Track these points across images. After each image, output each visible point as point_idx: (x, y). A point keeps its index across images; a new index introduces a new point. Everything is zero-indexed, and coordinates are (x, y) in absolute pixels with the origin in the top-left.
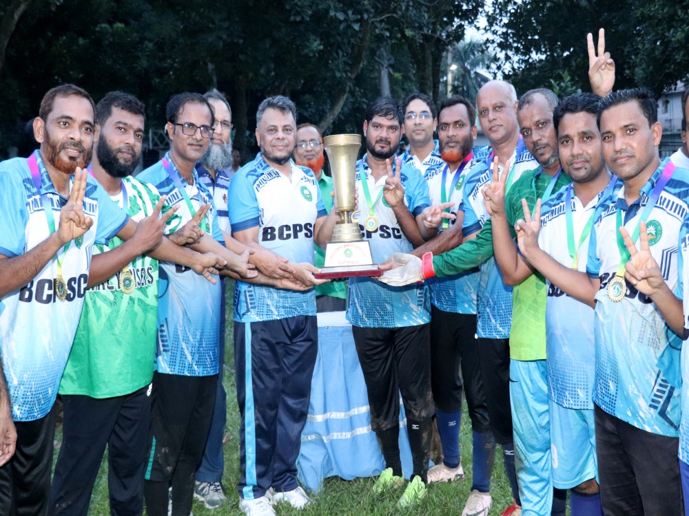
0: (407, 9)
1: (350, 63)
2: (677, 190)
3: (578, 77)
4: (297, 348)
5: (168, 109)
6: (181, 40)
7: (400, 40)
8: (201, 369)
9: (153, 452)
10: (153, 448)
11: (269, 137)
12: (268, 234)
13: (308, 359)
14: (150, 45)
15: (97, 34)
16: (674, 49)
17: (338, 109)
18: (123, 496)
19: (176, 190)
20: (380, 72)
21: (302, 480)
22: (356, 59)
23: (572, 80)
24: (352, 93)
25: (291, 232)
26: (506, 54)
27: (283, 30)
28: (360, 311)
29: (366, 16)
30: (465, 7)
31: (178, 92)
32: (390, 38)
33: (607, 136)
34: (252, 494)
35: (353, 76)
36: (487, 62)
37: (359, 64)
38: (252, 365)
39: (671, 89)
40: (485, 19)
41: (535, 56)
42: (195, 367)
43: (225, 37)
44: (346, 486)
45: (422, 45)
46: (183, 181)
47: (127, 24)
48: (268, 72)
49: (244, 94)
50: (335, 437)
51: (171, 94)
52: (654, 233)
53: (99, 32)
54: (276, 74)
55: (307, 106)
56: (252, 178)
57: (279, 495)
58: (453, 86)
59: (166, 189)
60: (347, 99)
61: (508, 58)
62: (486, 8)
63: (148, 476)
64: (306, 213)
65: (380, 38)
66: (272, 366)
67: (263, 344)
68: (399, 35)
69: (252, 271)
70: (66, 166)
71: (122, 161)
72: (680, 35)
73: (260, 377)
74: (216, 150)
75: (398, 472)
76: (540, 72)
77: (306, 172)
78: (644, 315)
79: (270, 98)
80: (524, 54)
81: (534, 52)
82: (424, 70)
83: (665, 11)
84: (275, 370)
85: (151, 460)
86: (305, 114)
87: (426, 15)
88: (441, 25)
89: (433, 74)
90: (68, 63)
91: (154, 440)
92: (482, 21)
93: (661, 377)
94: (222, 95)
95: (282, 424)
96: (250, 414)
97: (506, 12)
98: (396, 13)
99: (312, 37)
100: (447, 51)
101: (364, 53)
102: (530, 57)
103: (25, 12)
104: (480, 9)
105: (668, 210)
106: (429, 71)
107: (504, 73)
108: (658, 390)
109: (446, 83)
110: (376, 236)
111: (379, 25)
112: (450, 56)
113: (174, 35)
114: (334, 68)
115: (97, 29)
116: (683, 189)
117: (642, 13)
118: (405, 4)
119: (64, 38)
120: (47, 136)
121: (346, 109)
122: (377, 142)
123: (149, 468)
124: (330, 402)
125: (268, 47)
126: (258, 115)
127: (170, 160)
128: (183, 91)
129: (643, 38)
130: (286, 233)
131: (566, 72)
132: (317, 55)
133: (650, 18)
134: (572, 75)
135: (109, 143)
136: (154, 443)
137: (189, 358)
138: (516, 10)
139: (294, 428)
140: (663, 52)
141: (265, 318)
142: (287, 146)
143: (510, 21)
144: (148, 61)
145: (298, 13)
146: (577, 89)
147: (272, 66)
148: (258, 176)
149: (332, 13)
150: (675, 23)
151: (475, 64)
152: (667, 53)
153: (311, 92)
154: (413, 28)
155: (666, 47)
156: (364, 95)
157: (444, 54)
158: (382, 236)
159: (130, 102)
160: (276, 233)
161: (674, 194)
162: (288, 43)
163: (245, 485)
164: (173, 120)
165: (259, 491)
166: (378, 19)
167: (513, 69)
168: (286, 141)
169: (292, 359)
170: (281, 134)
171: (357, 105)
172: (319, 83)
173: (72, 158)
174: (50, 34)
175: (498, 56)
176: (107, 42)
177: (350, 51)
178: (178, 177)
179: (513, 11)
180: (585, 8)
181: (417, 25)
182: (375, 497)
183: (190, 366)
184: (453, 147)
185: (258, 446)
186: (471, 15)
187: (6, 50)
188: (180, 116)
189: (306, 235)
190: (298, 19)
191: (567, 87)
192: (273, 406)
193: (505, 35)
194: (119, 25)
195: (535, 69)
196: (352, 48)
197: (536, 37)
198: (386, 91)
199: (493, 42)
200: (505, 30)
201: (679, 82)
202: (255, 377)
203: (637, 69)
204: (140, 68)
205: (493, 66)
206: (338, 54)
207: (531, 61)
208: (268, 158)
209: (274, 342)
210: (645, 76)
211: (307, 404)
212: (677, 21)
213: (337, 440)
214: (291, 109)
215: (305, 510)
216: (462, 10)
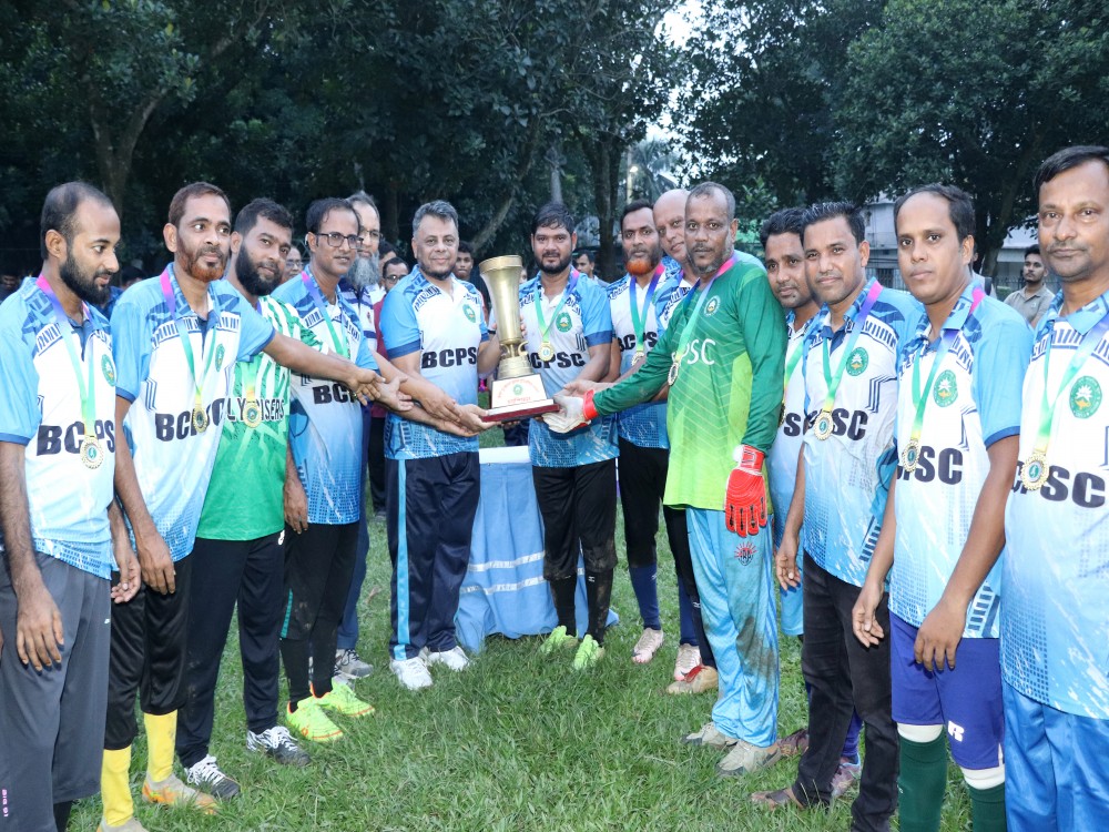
0: (581, 103)
1: (517, 163)
2: (883, 314)
3: (774, 183)
4: (457, 489)
5: (309, 216)
6: (324, 138)
7: (574, 138)
8: (344, 517)
9: (289, 607)
10: (290, 602)
11: (428, 249)
12: (428, 360)
13: (470, 501)
14: (290, 143)
15: (231, 133)
16: (875, 156)
17: (502, 216)
18: (258, 657)
19: (316, 309)
20: (550, 173)
21: (461, 639)
22: (523, 159)
23: (766, 186)
24: (519, 198)
25: (454, 358)
26: (693, 156)
27: (440, 125)
28: (539, 448)
29: (534, 111)
30: (646, 103)
31: (321, 196)
32: (563, 135)
33: (812, 254)
34: (404, 654)
35: (520, 179)
36: (671, 164)
37: (527, 164)
38: (407, 509)
39: (873, 200)
40: (670, 116)
41: (725, 159)
42: (338, 514)
43: (374, 134)
44: (511, 645)
45: (598, 145)
46: (324, 300)
47: (264, 120)
48: (422, 175)
49: (395, 198)
50: (498, 589)
51: (313, 199)
52: (860, 361)
53: (233, 130)
54: (432, 176)
55: (467, 211)
56: (410, 296)
57: (435, 655)
58: (634, 190)
59: (305, 308)
60: (513, 204)
61: (695, 160)
62: (670, 104)
63: (284, 634)
64: (469, 336)
65: (550, 136)
66: (429, 510)
67: (420, 485)
68: (572, 133)
69: (406, 403)
70: (205, 274)
71: (262, 278)
72: (881, 142)
73: (415, 523)
74: (364, 264)
75: (571, 631)
76: (731, 177)
77: (469, 288)
78: (854, 453)
79: (429, 204)
80: (713, 156)
81: (724, 155)
82: (600, 172)
83: (865, 114)
84: (432, 514)
85: (288, 615)
86: (465, 221)
87: (603, 111)
88: (620, 123)
89: (611, 176)
90: (199, 164)
91: (291, 594)
92: (666, 118)
93: (875, 524)
94: (370, 198)
95: (439, 576)
96: (403, 564)
97: (693, 109)
98: (569, 108)
99: (473, 134)
100: (627, 151)
101: (532, 153)
102: (720, 160)
103: (154, 111)
104: (664, 105)
105: (874, 336)
106: (606, 174)
107: (691, 177)
108: (870, 540)
109: (625, 188)
110: (554, 365)
111: (549, 121)
112: (630, 156)
113: (317, 133)
114: (498, 168)
115: (232, 126)
116: (888, 313)
117: (841, 116)
118: (579, 97)
119: (195, 137)
120: (180, 243)
121: (511, 215)
122: (544, 256)
123: (286, 625)
124: (492, 549)
125: (423, 144)
126: (414, 224)
127: (311, 275)
128: (326, 197)
129: (842, 143)
130: (448, 358)
131: (760, 178)
132: (479, 154)
133: (850, 121)
134: (767, 180)
135: (251, 256)
136: (291, 597)
137: (331, 503)
138: (704, 108)
139: (452, 580)
140: (864, 159)
141: (422, 455)
142: (448, 259)
143: (697, 118)
144: (287, 161)
145: (458, 107)
146: (772, 196)
147: (428, 166)
148: (416, 294)
149: (496, 107)
150: (875, 129)
151: (658, 166)
152: (868, 160)
153: (472, 197)
154: (588, 125)
155: (868, 154)
156: (533, 200)
157: (623, 154)
158: (560, 365)
159: (278, 212)
160: (438, 358)
161: (880, 319)
162: (446, 141)
163: (396, 643)
164: (315, 230)
165: (412, 650)
166: (548, 114)
167: (701, 172)
168: (447, 253)
169: (452, 502)
170: (441, 246)
171: (524, 211)
172: (481, 185)
173: (211, 264)
174: (180, 133)
175: (684, 157)
176: (242, 141)
177: (516, 149)
178: (318, 295)
179: (700, 108)
180: (780, 107)
181: (592, 121)
182: (543, 658)
183: (332, 513)
184: (640, 257)
185: (412, 600)
186: (653, 112)
187: (133, 153)
188: (324, 225)
189: (470, 361)
190: (458, 113)
191: (761, 194)
192: (430, 556)
193: (692, 134)
194: (256, 122)
195: (726, 173)
196: (519, 147)
197: (727, 138)
198: (557, 197)
199: (679, 142)
200: (691, 129)
201: (881, 193)
202: (410, 524)
203: (836, 177)
204: (277, 169)
205: (679, 169)
206: (502, 153)
207: (720, 164)
208: (426, 273)
209: (432, 482)
210: (845, 184)
211: (468, 553)
212: (878, 126)
213: (501, 592)
214: (452, 216)
215: (464, 672)
216: (643, 106)
